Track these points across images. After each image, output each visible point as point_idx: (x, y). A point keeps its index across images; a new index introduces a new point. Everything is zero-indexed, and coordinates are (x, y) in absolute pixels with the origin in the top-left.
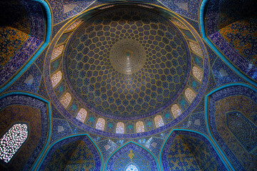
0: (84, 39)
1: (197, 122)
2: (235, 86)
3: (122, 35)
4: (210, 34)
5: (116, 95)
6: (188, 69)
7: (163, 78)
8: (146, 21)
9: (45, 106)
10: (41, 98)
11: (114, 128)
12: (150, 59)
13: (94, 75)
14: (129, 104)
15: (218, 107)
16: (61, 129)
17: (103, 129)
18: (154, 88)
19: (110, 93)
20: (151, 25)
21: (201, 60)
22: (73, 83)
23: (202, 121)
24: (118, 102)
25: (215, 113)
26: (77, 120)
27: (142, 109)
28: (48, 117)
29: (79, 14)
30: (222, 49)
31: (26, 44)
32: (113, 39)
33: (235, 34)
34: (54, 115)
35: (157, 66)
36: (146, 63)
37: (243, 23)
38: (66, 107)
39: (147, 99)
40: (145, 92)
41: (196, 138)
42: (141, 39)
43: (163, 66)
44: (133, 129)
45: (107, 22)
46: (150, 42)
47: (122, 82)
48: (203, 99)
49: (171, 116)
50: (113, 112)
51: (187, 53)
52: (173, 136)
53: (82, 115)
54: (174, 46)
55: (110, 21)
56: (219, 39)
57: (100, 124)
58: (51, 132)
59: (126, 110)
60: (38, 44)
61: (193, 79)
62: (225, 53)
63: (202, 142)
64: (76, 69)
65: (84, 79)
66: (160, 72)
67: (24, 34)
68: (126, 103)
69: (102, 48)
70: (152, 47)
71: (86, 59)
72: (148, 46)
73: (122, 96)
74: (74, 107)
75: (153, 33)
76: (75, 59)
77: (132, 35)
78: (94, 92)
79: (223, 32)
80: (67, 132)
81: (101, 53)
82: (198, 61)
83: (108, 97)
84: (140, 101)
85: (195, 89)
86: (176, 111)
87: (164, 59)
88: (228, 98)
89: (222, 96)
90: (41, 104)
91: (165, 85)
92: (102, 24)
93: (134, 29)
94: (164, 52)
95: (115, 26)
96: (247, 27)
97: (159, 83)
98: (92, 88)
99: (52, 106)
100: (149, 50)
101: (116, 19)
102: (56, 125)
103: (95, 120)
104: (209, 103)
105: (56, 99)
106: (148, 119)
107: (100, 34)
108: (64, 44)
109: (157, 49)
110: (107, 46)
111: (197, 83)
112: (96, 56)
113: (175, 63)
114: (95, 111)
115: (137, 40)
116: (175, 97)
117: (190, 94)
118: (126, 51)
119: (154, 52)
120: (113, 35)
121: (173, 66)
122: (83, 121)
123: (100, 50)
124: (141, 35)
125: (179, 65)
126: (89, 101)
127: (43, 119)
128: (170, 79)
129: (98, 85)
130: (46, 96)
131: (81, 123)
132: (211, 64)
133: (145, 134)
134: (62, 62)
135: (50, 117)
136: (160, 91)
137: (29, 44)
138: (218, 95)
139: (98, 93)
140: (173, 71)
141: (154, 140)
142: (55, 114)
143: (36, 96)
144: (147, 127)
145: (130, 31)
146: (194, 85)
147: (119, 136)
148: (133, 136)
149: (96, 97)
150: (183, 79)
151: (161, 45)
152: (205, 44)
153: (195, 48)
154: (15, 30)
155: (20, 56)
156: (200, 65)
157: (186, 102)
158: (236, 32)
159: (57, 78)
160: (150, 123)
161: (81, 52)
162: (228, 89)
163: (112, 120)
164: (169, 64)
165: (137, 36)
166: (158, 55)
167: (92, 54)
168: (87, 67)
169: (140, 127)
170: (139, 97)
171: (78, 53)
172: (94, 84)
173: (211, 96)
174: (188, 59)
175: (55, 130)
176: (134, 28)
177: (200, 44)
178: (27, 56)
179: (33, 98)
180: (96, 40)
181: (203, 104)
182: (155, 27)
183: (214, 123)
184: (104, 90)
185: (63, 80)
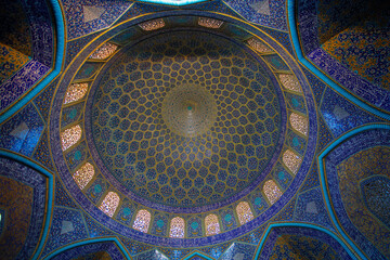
0: (122, 80)
1: (311, 208)
2: (364, 132)
3: (180, 78)
4: (308, 53)
5: (171, 171)
6: (282, 120)
7: (246, 140)
8: (214, 55)
9: (44, 182)
10: (37, 167)
11: (166, 227)
12: (224, 112)
13: (136, 138)
14: (193, 185)
15: (342, 175)
16: (68, 227)
17: (146, 231)
18: (232, 157)
19: (161, 168)
20: (222, 60)
21: (300, 99)
22: (100, 149)
23: (320, 204)
24: (175, 182)
25: (340, 187)
26: (100, 212)
27: (214, 192)
28: (46, 202)
29: (109, 28)
30: (331, 73)
31: (23, 70)
32: (167, 84)
33: (346, 48)
34: (58, 200)
35: (235, 122)
36: (218, 119)
37: (356, 31)
38: (82, 187)
39: (222, 175)
40: (218, 164)
41: (313, 239)
42: (209, 83)
43: (243, 121)
44: (200, 230)
45: (157, 58)
46: (221, 87)
47: (181, 149)
48: (315, 164)
49: (264, 202)
50: (165, 199)
51: (278, 94)
52: (272, 238)
53: (111, 203)
54: (257, 88)
55: (162, 57)
56: (323, 58)
57: (142, 221)
58: (47, 231)
59: (187, 196)
60: (42, 72)
61: (293, 134)
62: (337, 79)
63: (325, 246)
64: (107, 126)
65: (119, 143)
66: (241, 130)
67: (22, 55)
68: (187, 183)
69: (151, 97)
70: (226, 94)
71: (124, 112)
72: (218, 92)
73: (182, 173)
74: (98, 188)
75: (225, 72)
76: (106, 110)
77: (195, 77)
78: (134, 165)
79: (328, 47)
80: (79, 233)
81: (149, 105)
82: (297, 104)
83: (158, 175)
84: (211, 179)
85: (299, 150)
86: (272, 191)
87: (244, 111)
88: (357, 155)
89: (346, 154)
90: (37, 178)
91: (250, 151)
92: (150, 61)
93: (196, 68)
94: (243, 100)
95: (169, 64)
96: (363, 34)
97: (240, 149)
98: (132, 158)
99: (57, 182)
100: (221, 98)
101: (171, 53)
102: (59, 218)
103: (134, 213)
104: (326, 171)
105: (66, 172)
106: (225, 208)
107: (148, 75)
108: (89, 83)
109: (233, 96)
110: (158, 95)
111: (301, 139)
112: (141, 109)
113: (261, 115)
114: (135, 197)
115: (203, 85)
116: (268, 167)
117: (291, 160)
118: (187, 102)
119: (228, 101)
120: (166, 78)
121: (259, 120)
122: (111, 215)
123: (148, 100)
124: (208, 76)
125: (268, 117)
126: (125, 179)
127: (36, 206)
128: (256, 140)
129: (142, 155)
130: (47, 163)
131: (108, 218)
132: (318, 102)
133: (221, 237)
134: (83, 111)
135: (51, 202)
136: (242, 161)
137: (27, 71)
138: (339, 153)
139: (141, 167)
140: (260, 128)
141: (239, 249)
142: (61, 198)
143: (28, 162)
144: (224, 223)
145: (191, 72)
146: (296, 143)
147: (174, 243)
148: (200, 242)
149: (137, 174)
150: (277, 137)
151: (239, 90)
152: (303, 69)
153: (288, 83)
154: (7, 48)
155: (9, 88)
156: (301, 109)
157: (288, 175)
158: (347, 44)
159: (72, 136)
160: (228, 218)
161: (117, 101)
162: (354, 139)
163: (162, 213)
164: (252, 118)
165: (202, 79)
166: (235, 105)
167: (134, 105)
168: (126, 125)
169: (212, 225)
170: (209, 172)
171: (112, 101)
172: (136, 152)
173: (326, 157)
174: (280, 105)
175: (56, 229)
176: (197, 66)
177: (297, 72)
178: (21, 89)
179: (23, 164)
180: (141, 84)
181: (315, 173)
182: (227, 63)
183: (341, 205)
184: (151, 162)
185: (82, 142)
